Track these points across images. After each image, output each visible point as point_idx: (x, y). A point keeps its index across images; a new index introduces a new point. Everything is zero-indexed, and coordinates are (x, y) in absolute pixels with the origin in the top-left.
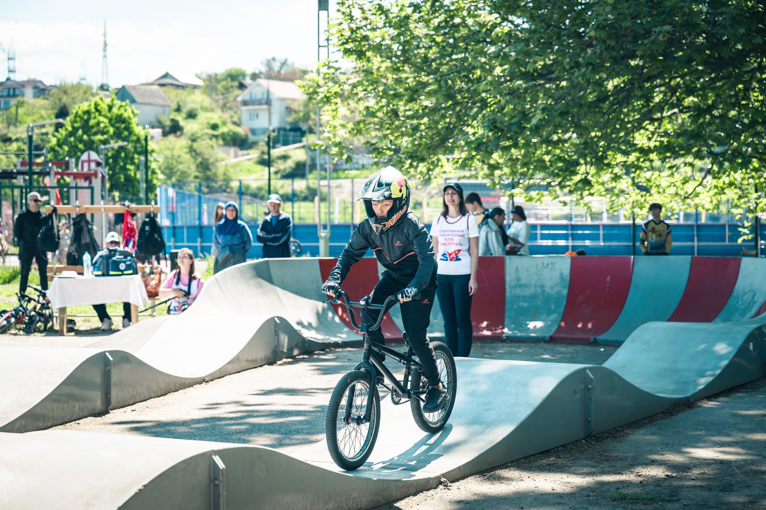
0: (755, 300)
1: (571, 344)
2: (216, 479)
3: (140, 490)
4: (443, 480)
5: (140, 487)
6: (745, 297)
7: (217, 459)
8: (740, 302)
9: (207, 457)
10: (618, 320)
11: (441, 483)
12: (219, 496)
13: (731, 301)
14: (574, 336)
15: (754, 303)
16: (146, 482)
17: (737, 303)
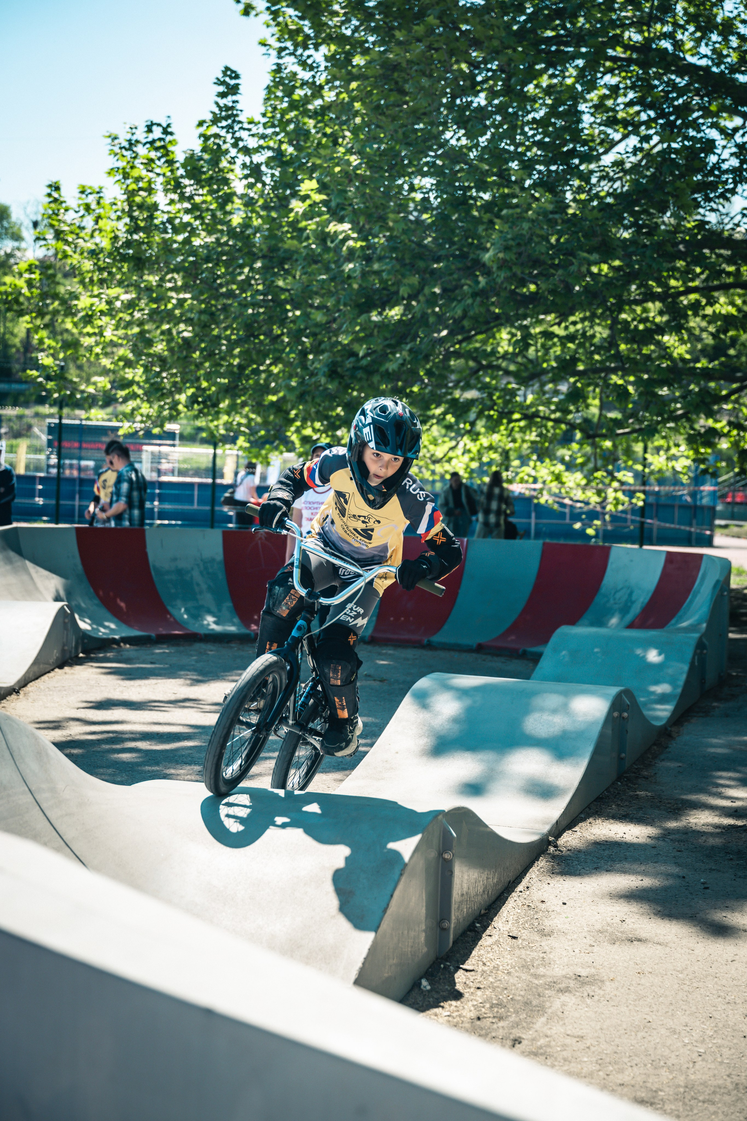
0: (634, 598)
1: (399, 646)
4: (551, 839)
6: (618, 595)
8: (612, 601)
10: (451, 619)
12: (451, 874)
13: (598, 599)
14: (402, 637)
15: (633, 602)
17: (608, 601)
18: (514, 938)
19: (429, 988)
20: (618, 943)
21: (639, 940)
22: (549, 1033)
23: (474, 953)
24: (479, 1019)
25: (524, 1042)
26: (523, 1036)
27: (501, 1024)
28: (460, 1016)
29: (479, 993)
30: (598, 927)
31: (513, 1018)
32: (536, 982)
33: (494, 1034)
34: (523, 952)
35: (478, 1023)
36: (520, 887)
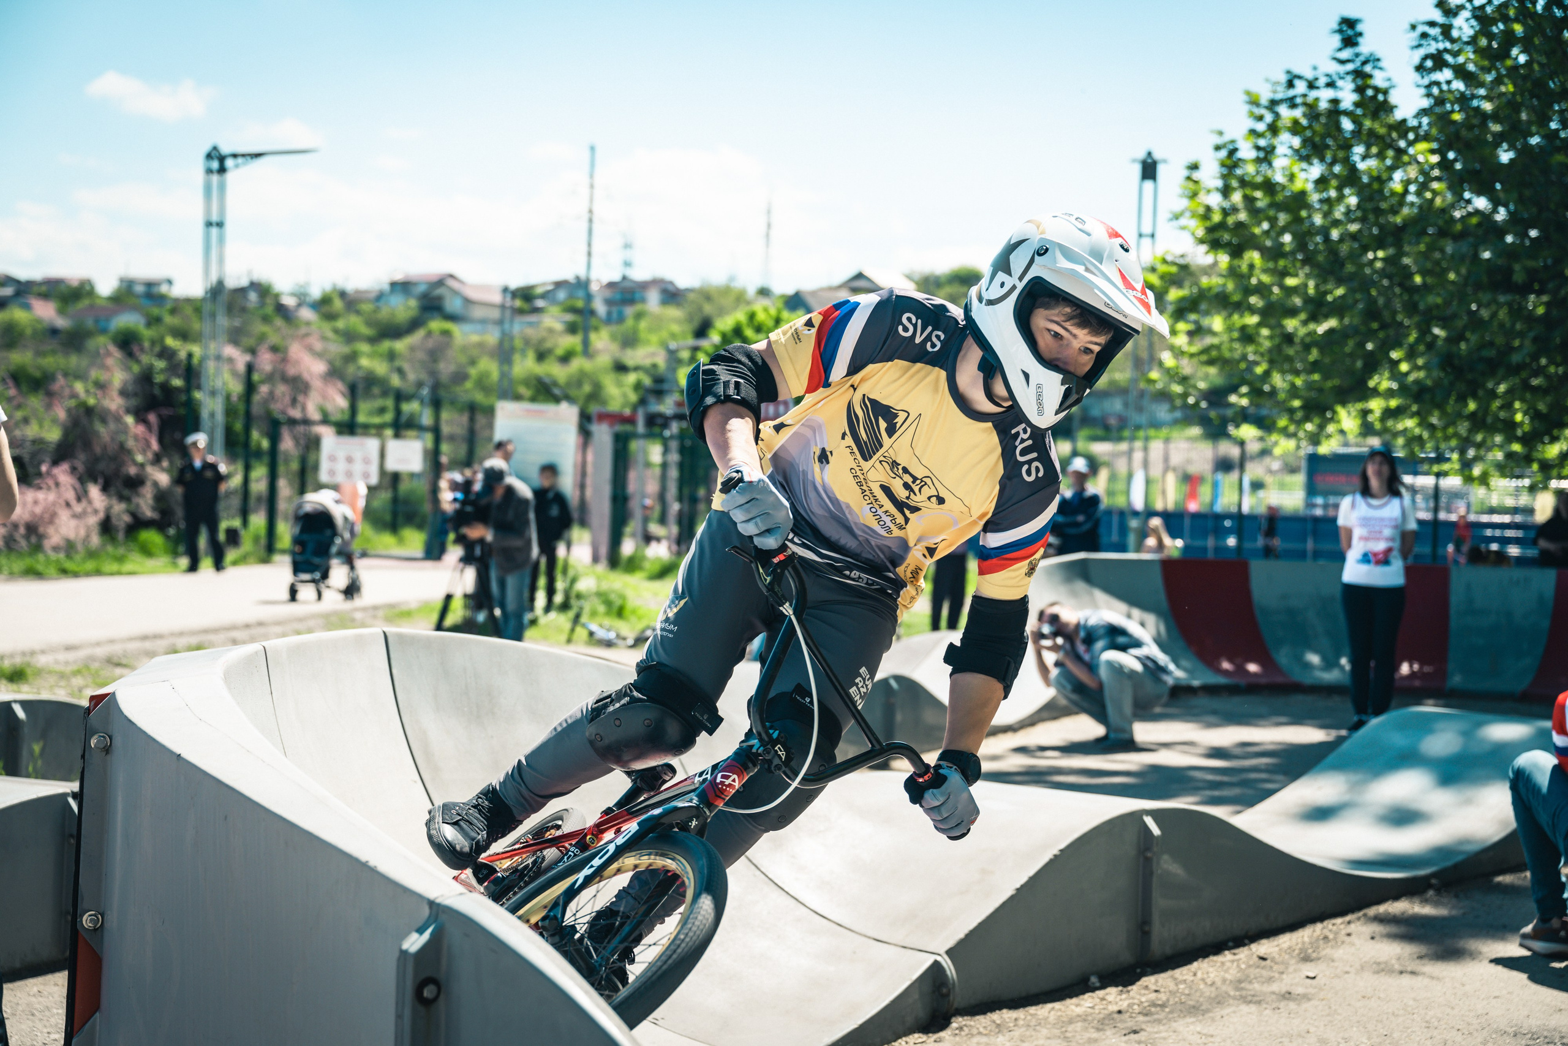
2: (1148, 849)
3: (1055, 856)
4: (1434, 881)
5: (1056, 851)
7: (1149, 821)
9: (1135, 817)
11: (1430, 886)
12: (1151, 873)
16: (1062, 846)
18: (1263, 959)
19: (1098, 984)
20: (1383, 973)
21: (1413, 973)
22: (1181, 1029)
23: (1195, 964)
24: (1120, 1012)
25: (1142, 1033)
26: (1148, 1029)
27: (1141, 1018)
28: (1104, 1009)
29: (1153, 996)
30: (1382, 959)
31: (1162, 1015)
32: (1232, 993)
33: (1119, 1025)
34: (1258, 970)
35: (1116, 1016)
36: (1339, 921)
